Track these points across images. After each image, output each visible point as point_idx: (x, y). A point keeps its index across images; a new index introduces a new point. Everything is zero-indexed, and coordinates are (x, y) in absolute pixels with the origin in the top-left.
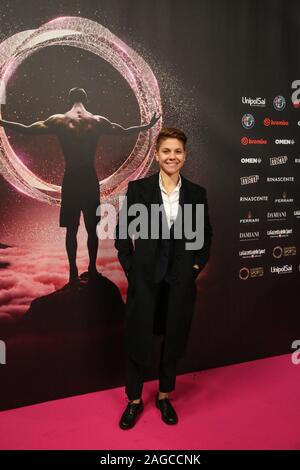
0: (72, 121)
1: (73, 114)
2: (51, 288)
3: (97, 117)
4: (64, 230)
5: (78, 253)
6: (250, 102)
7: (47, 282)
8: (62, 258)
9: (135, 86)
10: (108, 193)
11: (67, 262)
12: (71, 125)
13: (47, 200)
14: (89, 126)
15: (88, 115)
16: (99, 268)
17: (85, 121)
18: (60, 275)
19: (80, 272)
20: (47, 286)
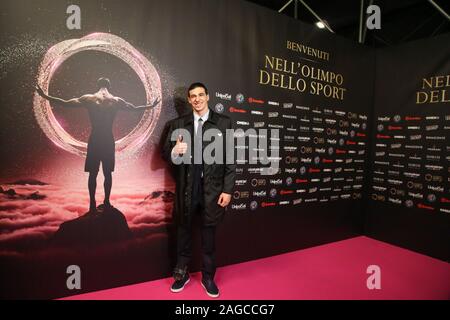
0: (99, 99)
1: (99, 94)
2: (76, 215)
3: (116, 98)
4: (88, 174)
5: (97, 191)
6: (221, 96)
7: (72, 210)
8: (85, 194)
9: (144, 80)
10: (121, 149)
11: (89, 197)
12: (97, 102)
13: (77, 152)
14: (111, 104)
15: (110, 96)
16: (112, 202)
17: (107, 100)
18: (83, 206)
19: (98, 204)
20: (73, 213)
